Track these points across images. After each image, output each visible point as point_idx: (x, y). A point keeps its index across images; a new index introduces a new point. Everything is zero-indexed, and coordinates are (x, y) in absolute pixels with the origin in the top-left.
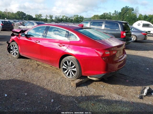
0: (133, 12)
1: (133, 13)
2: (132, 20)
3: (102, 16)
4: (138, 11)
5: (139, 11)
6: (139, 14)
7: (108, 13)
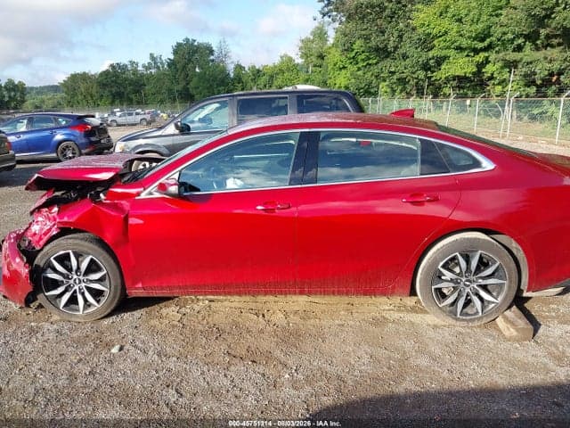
0: (212, 57)
1: (213, 61)
2: (218, 85)
3: (107, 75)
4: (228, 52)
5: (230, 54)
6: (232, 62)
7: (126, 66)
